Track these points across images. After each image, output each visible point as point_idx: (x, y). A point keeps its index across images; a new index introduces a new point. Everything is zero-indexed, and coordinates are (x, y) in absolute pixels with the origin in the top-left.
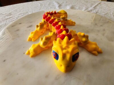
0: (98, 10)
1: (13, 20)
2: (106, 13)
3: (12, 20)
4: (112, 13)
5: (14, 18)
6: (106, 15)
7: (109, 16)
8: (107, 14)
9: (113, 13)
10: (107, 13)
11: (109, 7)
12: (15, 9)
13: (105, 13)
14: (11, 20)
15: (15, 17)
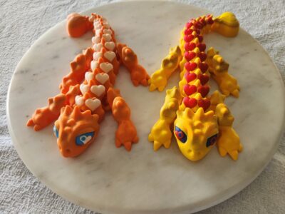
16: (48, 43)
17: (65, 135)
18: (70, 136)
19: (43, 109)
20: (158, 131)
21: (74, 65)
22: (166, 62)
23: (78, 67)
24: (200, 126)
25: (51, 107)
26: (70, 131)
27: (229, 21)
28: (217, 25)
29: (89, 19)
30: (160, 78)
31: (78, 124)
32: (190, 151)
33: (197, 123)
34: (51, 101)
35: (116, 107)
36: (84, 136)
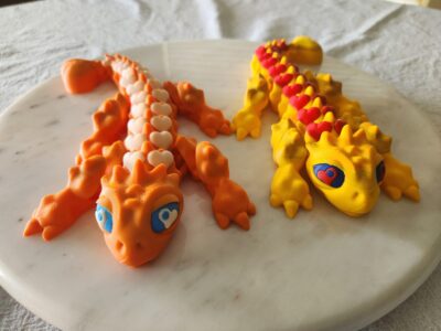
0: (382, 48)
1: (24, 76)
2: (412, 58)
3: (19, 77)
4: (431, 62)
5: (27, 66)
6: (406, 69)
7: (419, 72)
8: (414, 66)
9: (436, 62)
10: (416, 60)
11: (428, 33)
12: (27, 28)
13: (407, 60)
14: (13, 79)
15: (31, 64)
16: (32, 107)
17: (127, 215)
18: (138, 215)
19: (58, 193)
20: (287, 184)
21: (100, 118)
22: (252, 93)
23: (108, 119)
24: (356, 152)
25: (77, 184)
26: (137, 204)
27: (308, 45)
28: (294, 52)
29: (103, 63)
30: (250, 117)
31: (150, 190)
32: (356, 195)
33: (349, 149)
34: (76, 172)
35: (204, 158)
36: (167, 210)
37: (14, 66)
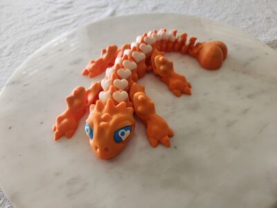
26: (106, 125)
36: (123, 130)
37: (67, 15)
